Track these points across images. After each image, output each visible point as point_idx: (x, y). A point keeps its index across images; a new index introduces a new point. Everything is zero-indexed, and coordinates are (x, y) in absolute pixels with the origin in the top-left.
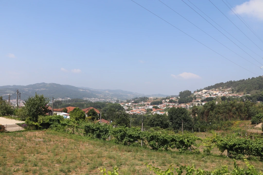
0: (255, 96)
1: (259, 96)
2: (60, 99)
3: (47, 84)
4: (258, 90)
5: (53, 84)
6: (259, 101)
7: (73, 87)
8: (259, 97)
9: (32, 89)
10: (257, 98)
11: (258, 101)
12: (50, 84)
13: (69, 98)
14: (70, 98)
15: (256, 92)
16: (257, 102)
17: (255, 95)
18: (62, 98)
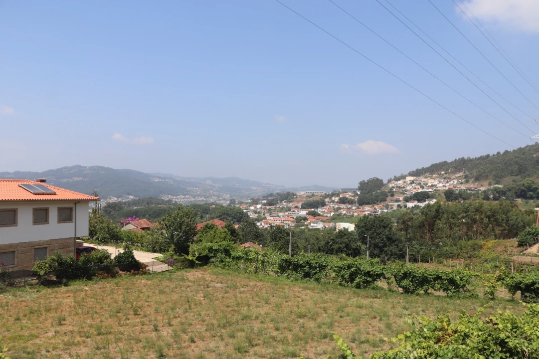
0: (513, 188)
1: (519, 189)
2: (114, 200)
3: (86, 167)
4: (517, 175)
5: (99, 167)
6: (520, 199)
7: (139, 173)
8: (520, 191)
9: (55, 179)
10: (516, 193)
11: (517, 199)
12: (92, 168)
13: (131, 197)
14: (135, 196)
15: (514, 181)
16: (516, 201)
17: (512, 186)
18: (118, 197)
